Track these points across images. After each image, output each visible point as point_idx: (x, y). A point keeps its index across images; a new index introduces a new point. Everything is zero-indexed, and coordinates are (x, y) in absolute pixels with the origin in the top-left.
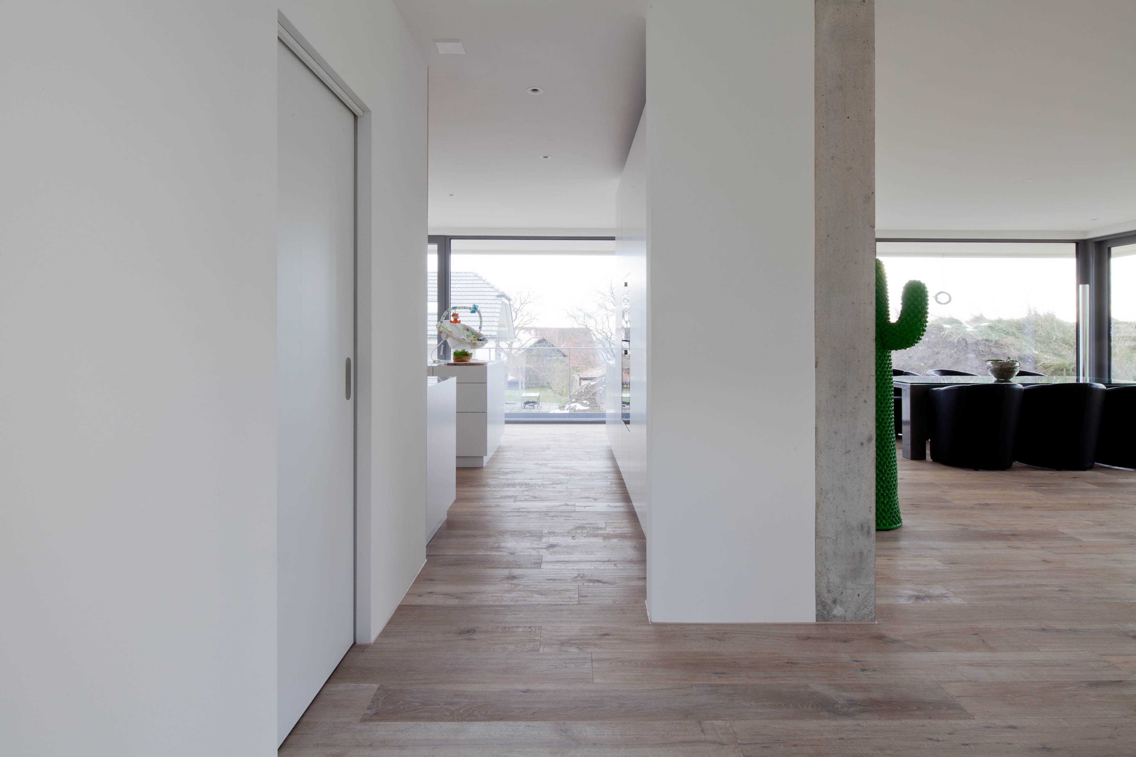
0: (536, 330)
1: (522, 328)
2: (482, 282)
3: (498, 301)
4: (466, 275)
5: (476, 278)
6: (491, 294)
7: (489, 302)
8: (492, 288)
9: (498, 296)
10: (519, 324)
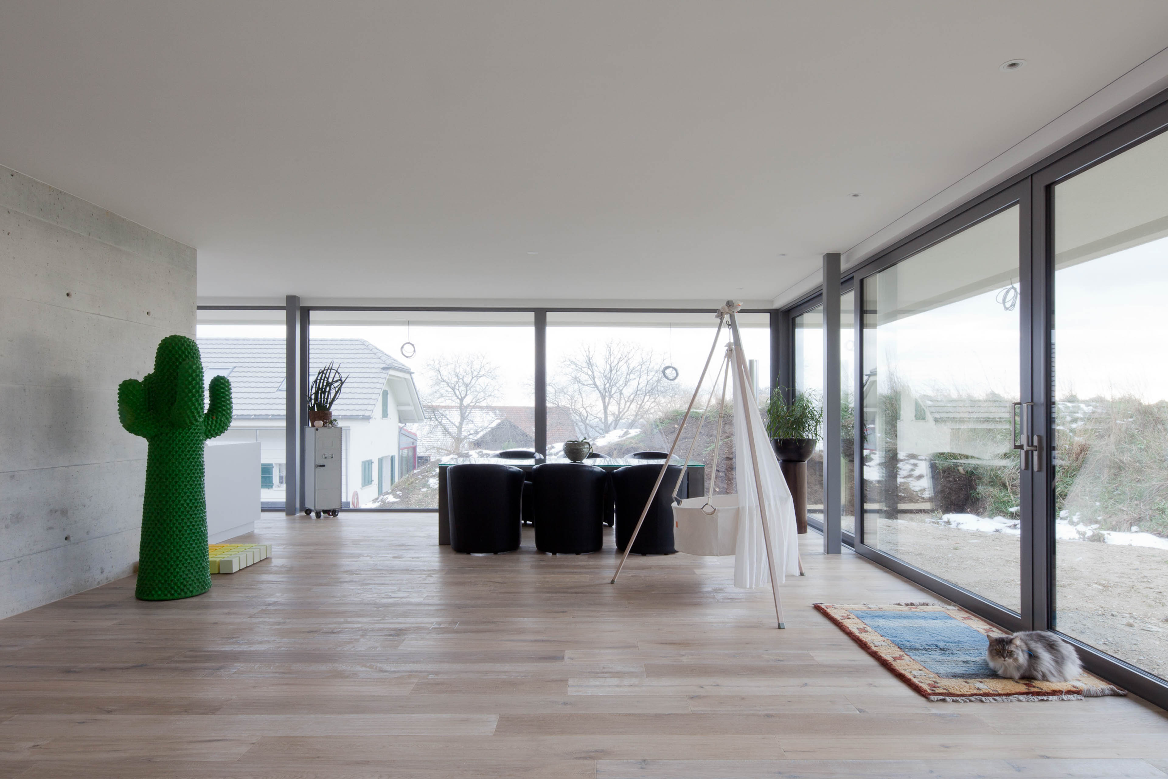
0: (502, 409)
1: (474, 407)
2: (368, 351)
3: (383, 374)
4: (352, 343)
5: (363, 347)
6: (377, 366)
7: (372, 375)
8: (379, 358)
9: (383, 369)
10: (471, 403)
